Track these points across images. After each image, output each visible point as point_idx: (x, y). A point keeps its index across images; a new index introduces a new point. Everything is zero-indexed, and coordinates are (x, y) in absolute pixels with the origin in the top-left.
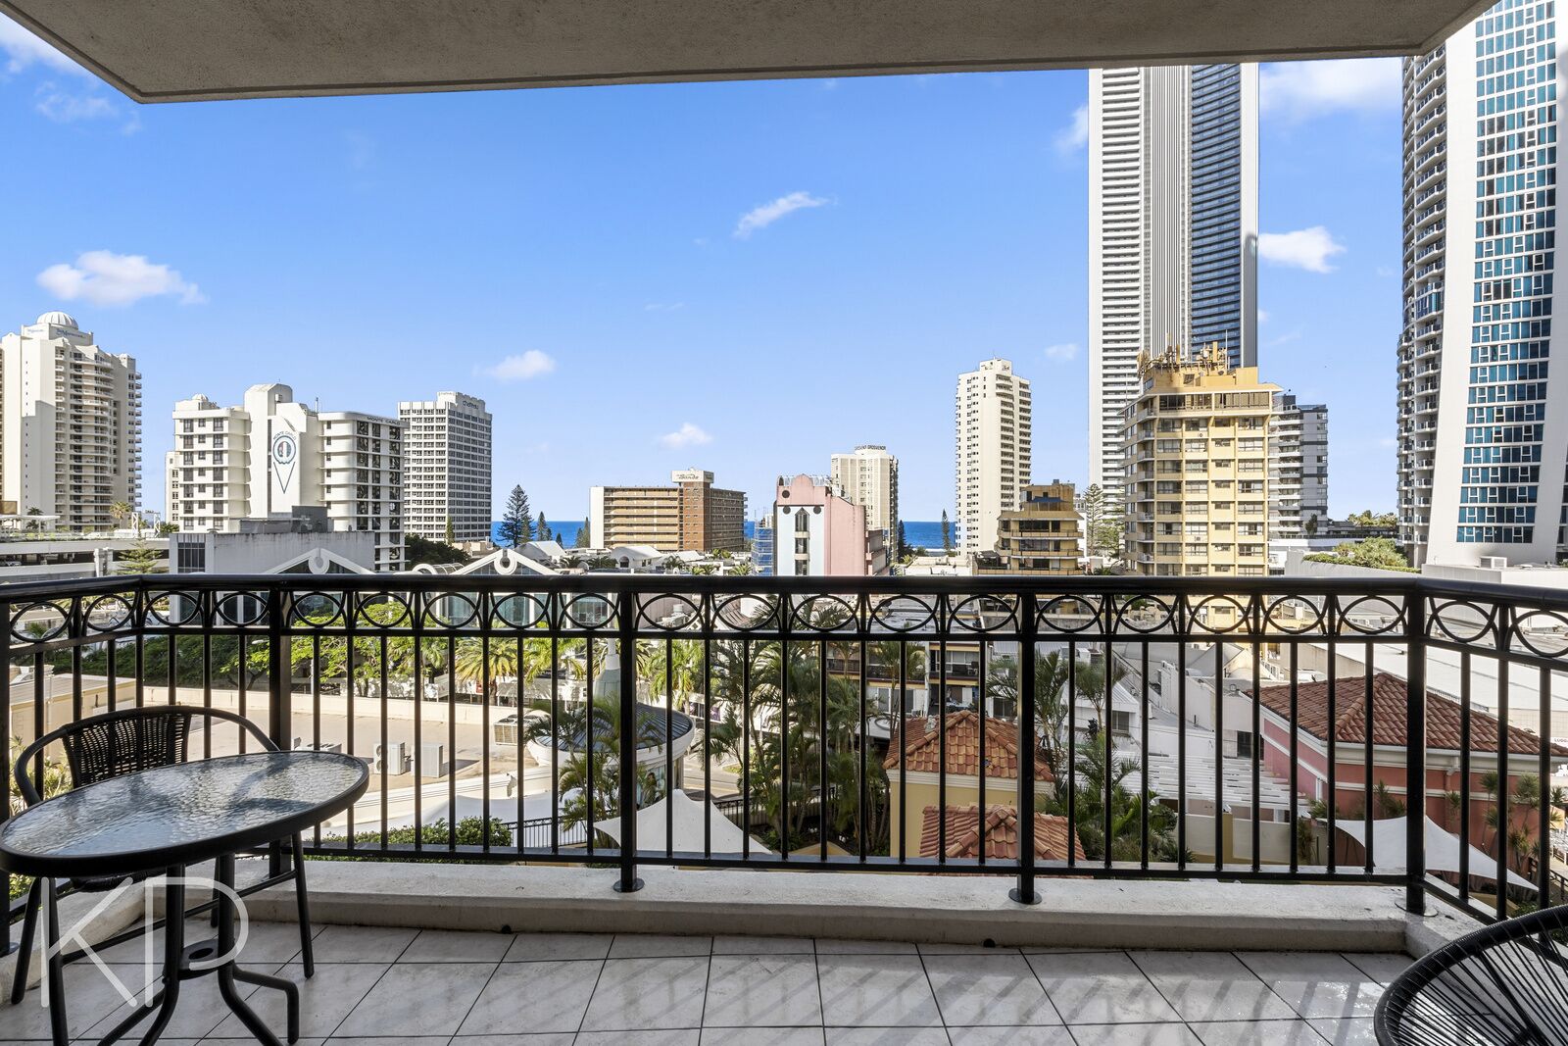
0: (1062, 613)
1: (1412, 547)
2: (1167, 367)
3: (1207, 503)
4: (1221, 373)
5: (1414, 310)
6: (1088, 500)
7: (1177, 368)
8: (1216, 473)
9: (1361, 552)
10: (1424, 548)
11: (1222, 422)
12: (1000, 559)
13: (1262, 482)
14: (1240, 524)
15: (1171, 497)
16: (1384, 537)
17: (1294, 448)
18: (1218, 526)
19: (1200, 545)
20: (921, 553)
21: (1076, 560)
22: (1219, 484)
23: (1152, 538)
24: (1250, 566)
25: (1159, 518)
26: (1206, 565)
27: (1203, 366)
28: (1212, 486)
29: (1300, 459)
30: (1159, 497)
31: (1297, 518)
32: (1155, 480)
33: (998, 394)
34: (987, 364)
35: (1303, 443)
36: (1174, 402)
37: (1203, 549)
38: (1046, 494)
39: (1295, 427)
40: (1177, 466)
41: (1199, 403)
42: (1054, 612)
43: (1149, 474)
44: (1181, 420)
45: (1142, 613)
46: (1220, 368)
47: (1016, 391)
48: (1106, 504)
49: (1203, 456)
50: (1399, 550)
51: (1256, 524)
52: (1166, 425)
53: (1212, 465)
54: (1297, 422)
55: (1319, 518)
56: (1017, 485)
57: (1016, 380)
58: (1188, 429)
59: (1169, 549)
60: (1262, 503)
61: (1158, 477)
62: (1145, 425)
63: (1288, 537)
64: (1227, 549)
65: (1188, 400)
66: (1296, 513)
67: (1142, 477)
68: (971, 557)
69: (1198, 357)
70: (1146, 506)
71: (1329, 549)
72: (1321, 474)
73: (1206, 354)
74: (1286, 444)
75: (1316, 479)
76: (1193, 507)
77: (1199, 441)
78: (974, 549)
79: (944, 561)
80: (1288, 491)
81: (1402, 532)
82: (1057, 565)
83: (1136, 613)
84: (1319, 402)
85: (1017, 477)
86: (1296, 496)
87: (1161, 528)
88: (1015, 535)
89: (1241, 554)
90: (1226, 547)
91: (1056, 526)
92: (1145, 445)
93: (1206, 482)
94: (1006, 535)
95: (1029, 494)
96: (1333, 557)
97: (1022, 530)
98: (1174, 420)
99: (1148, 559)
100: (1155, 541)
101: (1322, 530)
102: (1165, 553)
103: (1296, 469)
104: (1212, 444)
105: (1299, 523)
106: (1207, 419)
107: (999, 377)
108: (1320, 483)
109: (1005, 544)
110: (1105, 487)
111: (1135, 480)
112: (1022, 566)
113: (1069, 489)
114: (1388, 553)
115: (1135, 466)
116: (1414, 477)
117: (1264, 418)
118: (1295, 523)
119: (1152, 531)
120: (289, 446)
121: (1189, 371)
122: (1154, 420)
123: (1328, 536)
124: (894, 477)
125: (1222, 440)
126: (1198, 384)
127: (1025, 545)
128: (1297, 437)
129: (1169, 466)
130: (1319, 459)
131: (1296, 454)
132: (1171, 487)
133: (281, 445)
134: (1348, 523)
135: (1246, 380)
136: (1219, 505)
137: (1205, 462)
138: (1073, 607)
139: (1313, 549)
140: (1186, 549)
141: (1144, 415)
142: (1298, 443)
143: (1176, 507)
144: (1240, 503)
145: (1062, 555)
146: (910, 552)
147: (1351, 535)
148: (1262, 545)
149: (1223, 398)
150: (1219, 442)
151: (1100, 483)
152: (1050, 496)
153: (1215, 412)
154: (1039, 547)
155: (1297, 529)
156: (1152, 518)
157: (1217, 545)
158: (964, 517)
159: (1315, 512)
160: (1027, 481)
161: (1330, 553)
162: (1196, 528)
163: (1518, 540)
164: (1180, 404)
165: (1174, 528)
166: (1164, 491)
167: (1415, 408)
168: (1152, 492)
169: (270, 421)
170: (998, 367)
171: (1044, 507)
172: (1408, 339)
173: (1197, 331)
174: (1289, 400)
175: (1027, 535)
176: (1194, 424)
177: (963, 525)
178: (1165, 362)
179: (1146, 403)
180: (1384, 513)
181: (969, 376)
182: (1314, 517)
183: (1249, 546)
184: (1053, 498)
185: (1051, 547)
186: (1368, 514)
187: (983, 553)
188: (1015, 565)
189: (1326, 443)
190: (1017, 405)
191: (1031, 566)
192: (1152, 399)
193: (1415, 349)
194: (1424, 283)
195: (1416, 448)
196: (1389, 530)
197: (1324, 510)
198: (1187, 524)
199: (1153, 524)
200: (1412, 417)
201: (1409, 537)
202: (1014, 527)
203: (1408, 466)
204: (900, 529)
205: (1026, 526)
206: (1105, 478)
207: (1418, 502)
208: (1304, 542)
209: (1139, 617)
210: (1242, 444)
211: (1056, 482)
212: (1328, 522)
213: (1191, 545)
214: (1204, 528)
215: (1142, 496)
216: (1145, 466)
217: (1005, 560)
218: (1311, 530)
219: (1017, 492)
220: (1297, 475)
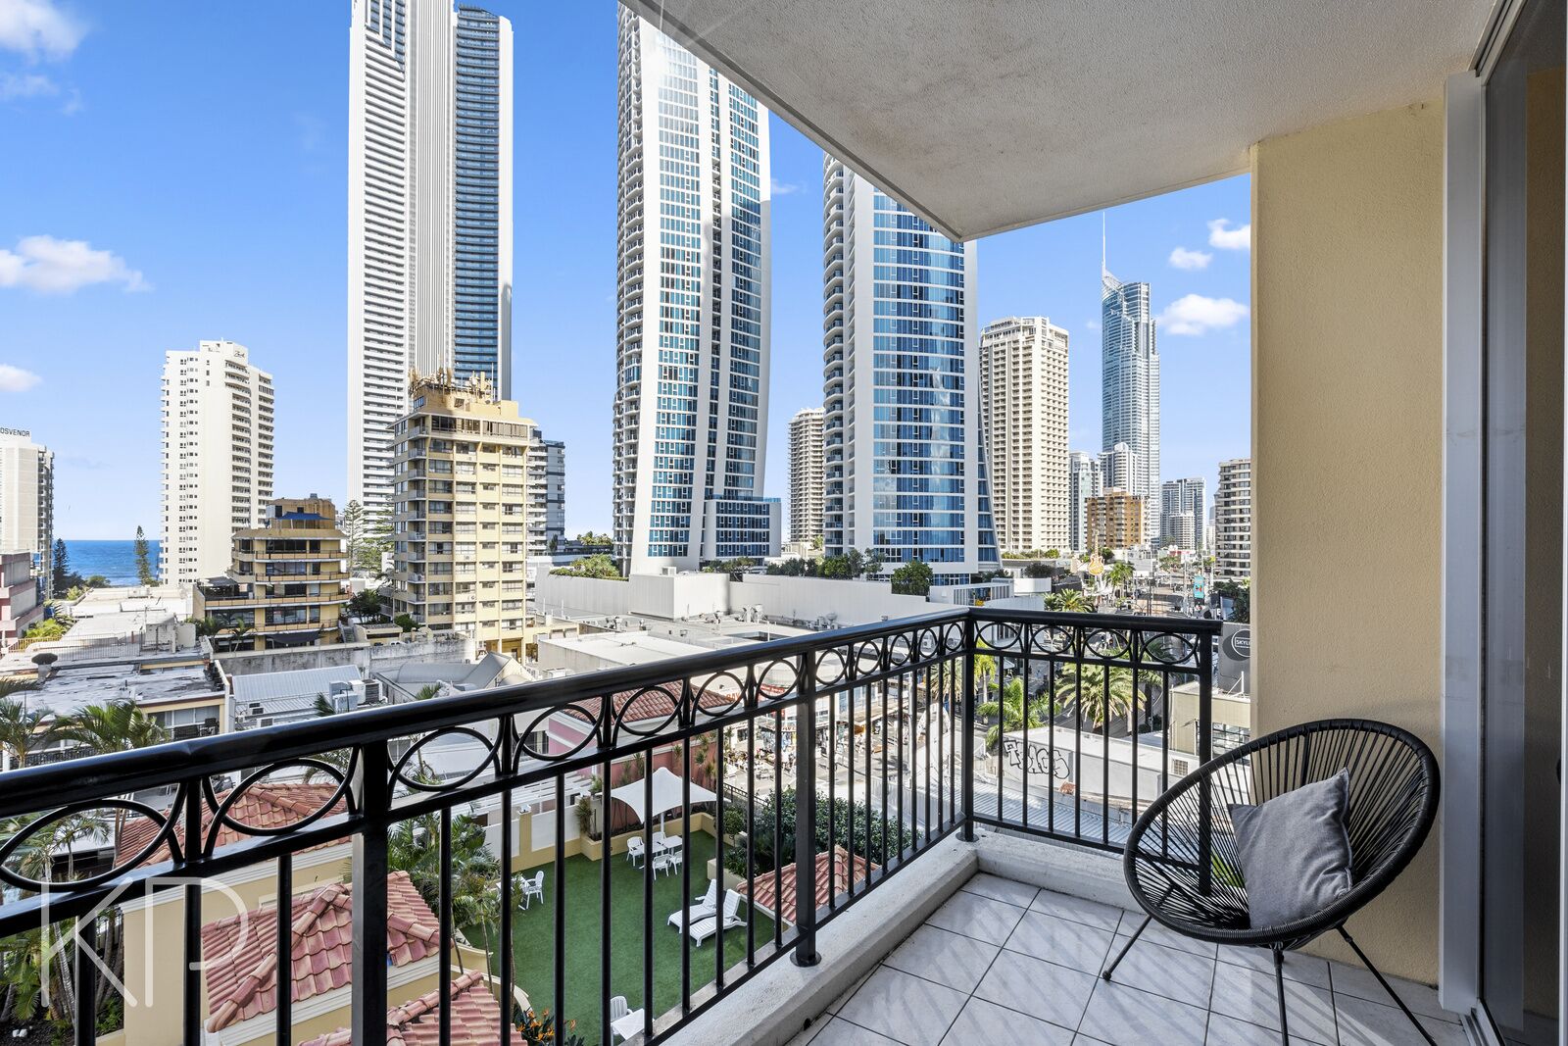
0: (322, 644)
1: (621, 560)
2: (443, 389)
3: (475, 523)
4: (488, 402)
5: (624, 376)
6: (347, 518)
7: (448, 391)
8: (483, 495)
9: (590, 566)
10: (629, 561)
11: (489, 448)
12: (237, 587)
13: (521, 505)
14: (504, 543)
15: (444, 517)
16: (605, 553)
17: (541, 476)
18: (485, 545)
19: (469, 563)
20: (97, 583)
21: (339, 583)
22: (486, 506)
23: (423, 558)
24: (511, 582)
25: (431, 538)
26: (474, 583)
27: (472, 393)
28: (480, 507)
29: (545, 487)
30: (430, 517)
31: (544, 538)
32: (427, 499)
33: (229, 385)
34: (212, 344)
35: (548, 473)
36: (446, 424)
37: (472, 567)
38: (301, 510)
39: (542, 458)
40: (448, 487)
41: (469, 428)
42: (312, 644)
43: (421, 493)
44: (452, 442)
45: (414, 634)
46: (486, 398)
47: (253, 384)
48: (367, 522)
49: (470, 478)
50: (614, 563)
51: (516, 544)
52: (437, 445)
53: (479, 488)
54: (544, 454)
55: (559, 538)
56: (255, 496)
57: (253, 372)
58: (458, 451)
59: (440, 568)
60: (521, 524)
61: (429, 496)
62: (416, 443)
63: (536, 554)
64: (492, 567)
65: (459, 422)
66: (542, 533)
67: (414, 495)
68: (190, 586)
69: (467, 383)
70: (417, 526)
71: (567, 564)
72: (560, 501)
73: (475, 382)
74: (535, 472)
75: (557, 505)
76: (463, 527)
77: (469, 464)
78: (193, 576)
79: (143, 593)
80: (537, 514)
81: (615, 549)
82: (315, 590)
83: (407, 635)
84: (559, 440)
85: (255, 487)
86: (542, 519)
87: (433, 547)
88: (259, 557)
89: (505, 571)
90: (491, 564)
91: (315, 546)
92: (416, 463)
93: (475, 504)
94: (247, 558)
95: (279, 510)
96: (571, 570)
97: (269, 551)
98: (445, 442)
99: (419, 579)
100: (427, 561)
101: (561, 548)
102: (436, 572)
103: (542, 495)
104: (479, 468)
105: (545, 542)
106: (476, 444)
107: (230, 364)
108: (560, 508)
109: (245, 568)
110: (366, 503)
111: (406, 499)
112: (270, 592)
113: (328, 505)
114: (608, 566)
115: (406, 485)
116: (623, 506)
117: (523, 449)
118: (541, 542)
119: (423, 550)
121: (459, 395)
122: (425, 439)
123: (564, 554)
124: (45, 477)
125: (489, 465)
126: (468, 410)
127: (271, 569)
128: (543, 467)
129: (440, 486)
130: (559, 488)
131: (543, 481)
132: (442, 507)
134: (578, 542)
135: (508, 412)
136: (485, 525)
137: (473, 485)
138: (335, 636)
139: (555, 564)
140: (457, 568)
141: (416, 433)
142: (544, 473)
143: (448, 527)
144: (504, 524)
145: (323, 578)
146: (77, 582)
147: (581, 551)
148: (521, 562)
149: (490, 426)
150: (486, 466)
151: (361, 500)
152: (307, 511)
153: (482, 438)
154: (293, 571)
155: (543, 547)
156: (423, 538)
157: (484, 563)
158: (174, 534)
159: (555, 533)
160: (267, 493)
161: (568, 568)
162: (465, 547)
163: (680, 554)
164: (451, 426)
165: (446, 547)
166: (436, 511)
167: (624, 452)
168: (424, 511)
170: (228, 351)
171: (298, 525)
172: (620, 399)
173: (461, 357)
174: (537, 434)
175: (277, 558)
176: (464, 447)
177: (173, 544)
178: (437, 382)
179: (418, 421)
180: (600, 534)
181: (185, 355)
182: (555, 538)
183: (511, 563)
184: (312, 514)
185: (309, 569)
186: (590, 534)
187: (211, 580)
188: (259, 593)
189: (563, 474)
190: (255, 402)
191: (283, 592)
192: (424, 418)
193: (624, 407)
194: (630, 357)
195: (625, 484)
196: (605, 547)
197: (562, 530)
198: (458, 543)
199: (424, 543)
200: (622, 460)
201: (620, 554)
202: (258, 547)
203: (620, 497)
204: (60, 551)
205: (275, 546)
206: (366, 494)
207: (625, 527)
208: (549, 559)
209: (410, 640)
210: (506, 470)
211: (314, 496)
212: (566, 542)
213: (461, 563)
214: (472, 547)
215: (413, 515)
216: (416, 484)
217: (244, 588)
218: (553, 549)
219: (255, 506)
220: (544, 501)
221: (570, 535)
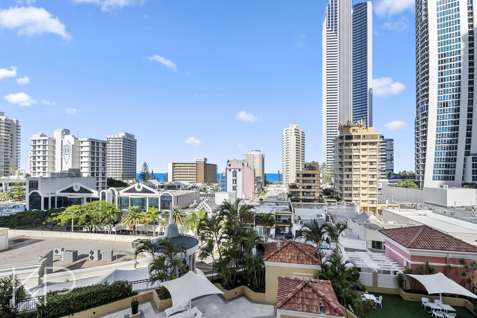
0: (316, 202)
1: (419, 182)
2: (348, 127)
3: (359, 168)
4: (363, 129)
5: (420, 110)
6: (322, 167)
7: (350, 127)
8: (362, 159)
9: (404, 183)
10: (423, 182)
11: (364, 144)
12: (296, 186)
13: (376, 162)
14: (369, 175)
15: (349, 167)
16: (412, 178)
17: (384, 152)
18: (363, 175)
19: (357, 181)
20: (271, 184)
21: (319, 186)
22: (363, 163)
23: (343, 179)
24: (372, 188)
25: (345, 173)
26: (359, 188)
27: (358, 126)
28: (361, 163)
29: (385, 155)
30: (345, 167)
31: (385, 173)
32: (344, 161)
33: (295, 135)
34: (292, 125)
35: (386, 150)
36: (350, 137)
38: (310, 165)
39: (384, 145)
40: (350, 157)
41: (357, 138)
42: (313, 202)
43: (342, 159)
44: (352, 143)
45: (340, 202)
46: (363, 127)
47: (300, 134)
48: (328, 168)
49: (358, 154)
50: (415, 183)
51: (374, 175)
52: (347, 144)
53: (361, 157)
55: (391, 173)
56: (301, 162)
57: (300, 130)
58: (354, 146)
59: (348, 182)
60: (376, 168)
62: (341, 144)
63: (382, 179)
64: (365, 183)
65: (354, 137)
66: (384, 171)
67: (340, 160)
68: (287, 185)
69: (357, 124)
70: (341, 169)
71: (395, 182)
72: (392, 160)
73: (359, 123)
74: (382, 150)
75: (390, 161)
76: (355, 170)
77: (357, 149)
78: (288, 182)
79: (279, 186)
80: (382, 165)
81: (416, 177)
82: (314, 187)
83: (338, 202)
84: (391, 138)
85: (301, 160)
86: (384, 166)
87: (346, 176)
88: (301, 178)
89: (370, 184)
91: (314, 175)
92: (341, 150)
93: (359, 162)
94: (298, 178)
95: (305, 165)
96: (396, 185)
97: (303, 177)
98: (349, 143)
99: (342, 186)
101: (392, 176)
102: (347, 184)
103: (384, 158)
104: (361, 150)
106: (359, 143)
107: (295, 129)
109: (298, 181)
110: (327, 163)
111: (338, 161)
112: (303, 188)
113: (317, 164)
114: (412, 184)
115: (338, 157)
116: (420, 161)
117: (376, 142)
119: (343, 177)
120: (68, 149)
121: (354, 128)
122: (343, 143)
123: (394, 178)
124: (263, 160)
125: (364, 149)
126: (357, 132)
127: (304, 181)
128: (384, 148)
129: (348, 157)
130: (391, 155)
132: (349, 163)
133: (66, 149)
134: (399, 174)
135: (371, 131)
136: (363, 169)
137: (359, 156)
138: (319, 200)
139: (390, 182)
140: (353, 182)
141: (341, 141)
143: (350, 170)
144: (369, 168)
145: (316, 184)
146: (268, 183)
147: (401, 178)
148: (376, 181)
149: (364, 136)
152: (312, 166)
153: (362, 141)
154: (308, 182)
155: (385, 176)
156: (343, 173)
157: (362, 181)
158: (285, 172)
159: (390, 171)
160: (304, 161)
162: (356, 176)
163: (450, 180)
165: (350, 176)
166: (347, 165)
167: (420, 140)
168: (343, 165)
169: (62, 141)
170: (295, 126)
171: (310, 170)
172: (418, 119)
173: (355, 116)
174: (382, 137)
175: (305, 178)
176: (356, 144)
177: (284, 175)
178: (347, 125)
179: (341, 138)
180: (409, 171)
181: (286, 129)
183: (372, 182)
184: (312, 167)
185: (312, 182)
186: (405, 172)
187: (291, 184)
188: (301, 187)
189: (393, 150)
190: (301, 138)
191: (306, 187)
192: (343, 136)
193: (420, 122)
194: (423, 103)
195: (420, 152)
196: (412, 176)
197: (393, 170)
198: (353, 175)
199: (343, 175)
200: (419, 143)
201: (418, 179)
202: (301, 176)
203: (418, 157)
204: (265, 176)
205: (305, 175)
206: (327, 161)
207: (421, 168)
208: (387, 180)
209: (339, 204)
210: (370, 150)
211: (313, 162)
212: (394, 174)
213: (355, 181)
214: (358, 176)
215: (340, 166)
216: (341, 157)
217: (298, 186)
218: (389, 177)
219: (301, 165)
220: (385, 160)
221: (396, 172)
